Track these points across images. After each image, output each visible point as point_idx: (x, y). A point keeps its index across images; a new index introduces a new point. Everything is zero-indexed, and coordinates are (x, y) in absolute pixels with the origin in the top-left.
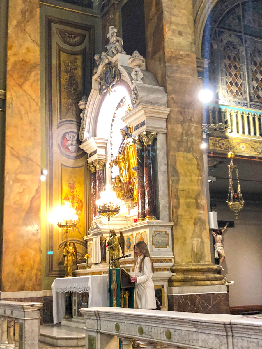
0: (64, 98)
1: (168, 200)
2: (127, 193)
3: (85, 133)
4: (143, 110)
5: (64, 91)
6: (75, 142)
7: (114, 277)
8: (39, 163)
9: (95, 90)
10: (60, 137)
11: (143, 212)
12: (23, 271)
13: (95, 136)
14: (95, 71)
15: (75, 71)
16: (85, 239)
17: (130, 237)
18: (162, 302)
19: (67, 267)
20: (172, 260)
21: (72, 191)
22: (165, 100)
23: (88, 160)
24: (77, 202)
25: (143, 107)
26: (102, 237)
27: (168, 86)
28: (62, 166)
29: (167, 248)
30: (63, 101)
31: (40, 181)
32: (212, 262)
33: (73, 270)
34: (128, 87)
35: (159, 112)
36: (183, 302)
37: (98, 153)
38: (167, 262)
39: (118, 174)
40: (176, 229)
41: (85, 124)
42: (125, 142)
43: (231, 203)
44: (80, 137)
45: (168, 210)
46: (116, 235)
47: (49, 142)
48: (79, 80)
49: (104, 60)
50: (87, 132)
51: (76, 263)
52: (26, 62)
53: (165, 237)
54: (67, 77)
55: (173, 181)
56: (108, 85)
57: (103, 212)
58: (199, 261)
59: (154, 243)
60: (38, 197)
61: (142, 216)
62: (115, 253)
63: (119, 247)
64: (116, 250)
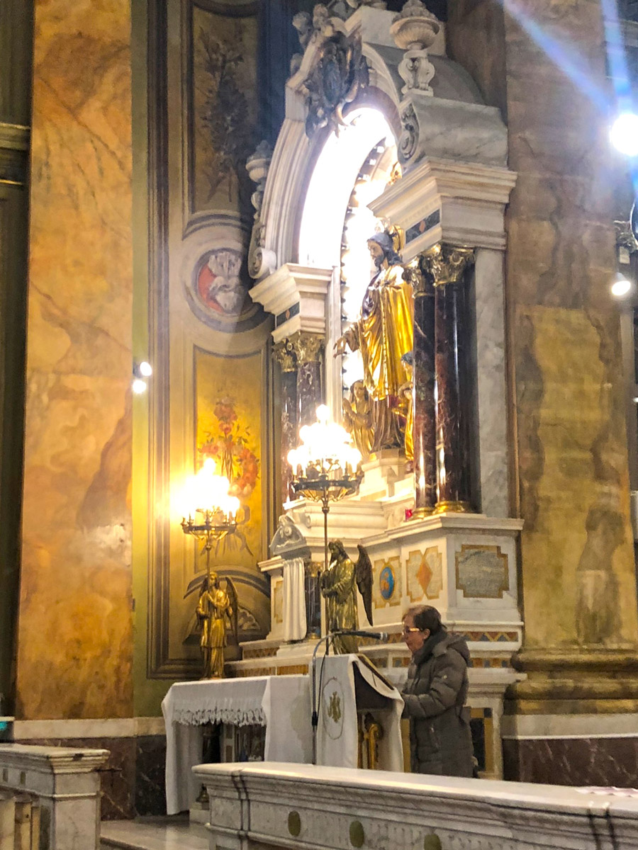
0: (205, 150)
1: (507, 454)
2: (386, 430)
3: (263, 251)
4: (433, 178)
5: (206, 126)
6: (235, 281)
8: (128, 341)
9: (295, 120)
10: (192, 264)
11: (428, 489)
12: (78, 660)
13: (295, 259)
14: (293, 63)
15: (237, 64)
16: (263, 570)
17: (392, 563)
18: (484, 760)
19: (209, 649)
20: (515, 634)
21: (225, 426)
22: (501, 147)
23: (273, 333)
24: (241, 460)
25: (433, 170)
26: (308, 563)
28: (198, 352)
29: (500, 596)
30: (200, 157)
31: (129, 394)
33: (225, 660)
34: (390, 109)
35: (482, 185)
36: (548, 760)
37: (303, 312)
38: (500, 640)
39: (361, 375)
40: (530, 539)
41: (265, 226)
42: (382, 276)
44: (250, 266)
45: (507, 483)
46: (346, 557)
47: (159, 282)
48: (250, 94)
49: (320, 29)
50: (272, 249)
51: (234, 638)
52: (90, 40)
53: (498, 565)
54: (213, 83)
55: (523, 395)
56: (333, 106)
57: (309, 486)
58: (600, 640)
59: (460, 582)
60: (124, 444)
61: (427, 502)
62: (342, 611)
63: (356, 591)
64: (345, 601)
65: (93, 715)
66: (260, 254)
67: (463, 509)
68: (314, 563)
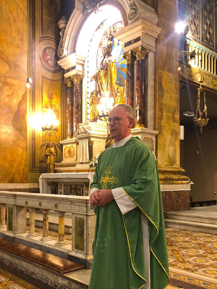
1: (154, 112)
4: (141, 25)
5: (46, 8)
6: (53, 58)
8: (26, 71)
9: (78, 9)
10: (42, 51)
12: (12, 166)
19: (50, 164)
21: (50, 101)
22: (156, 21)
23: (64, 75)
24: (55, 111)
26: (90, 141)
27: (159, 8)
28: (43, 78)
31: (26, 88)
32: (181, 166)
35: (153, 31)
37: (77, 68)
41: (65, 42)
42: (106, 59)
43: (200, 119)
44: (58, 54)
45: (153, 121)
47: (33, 54)
50: (66, 49)
53: (151, 143)
55: (159, 96)
56: (95, 4)
58: (172, 165)
60: (25, 102)
65: (17, 182)
66: (63, 50)
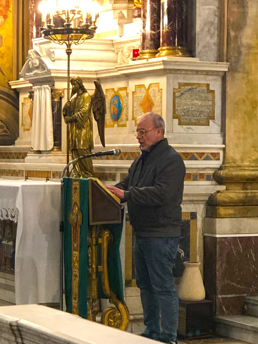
1: (218, 8)
7: (76, 197)
11: (154, 35)
16: (13, 87)
17: (120, 92)
18: (189, 252)
20: (218, 154)
36: (238, 252)
38: (207, 158)
40: (233, 78)
45: (216, 32)
53: (206, 99)
57: (56, 32)
59: (176, 113)
61: (151, 45)
62: (81, 135)
63: (92, 118)
64: (83, 126)
67: (181, 54)
68: (56, 90)
